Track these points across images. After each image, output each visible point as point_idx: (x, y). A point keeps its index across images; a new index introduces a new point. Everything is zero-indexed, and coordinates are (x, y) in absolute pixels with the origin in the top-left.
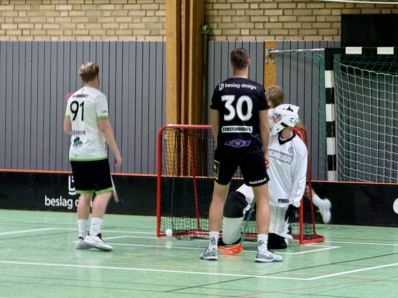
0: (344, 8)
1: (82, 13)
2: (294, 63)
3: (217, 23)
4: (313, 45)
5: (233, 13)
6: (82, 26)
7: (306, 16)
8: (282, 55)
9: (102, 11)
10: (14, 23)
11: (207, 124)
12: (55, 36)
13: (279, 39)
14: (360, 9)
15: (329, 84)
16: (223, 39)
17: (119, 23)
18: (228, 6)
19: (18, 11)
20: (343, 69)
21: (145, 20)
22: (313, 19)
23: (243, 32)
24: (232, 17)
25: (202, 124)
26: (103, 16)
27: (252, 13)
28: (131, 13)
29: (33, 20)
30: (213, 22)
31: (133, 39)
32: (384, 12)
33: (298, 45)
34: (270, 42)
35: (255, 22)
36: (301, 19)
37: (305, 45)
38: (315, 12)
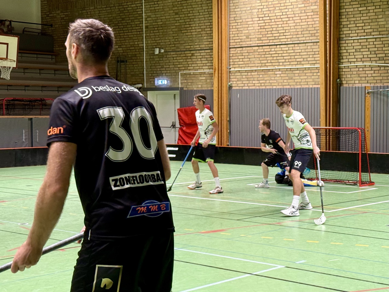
1: (286, 75)
2: (379, 96)
3: (344, 78)
5: (351, 73)
6: (286, 81)
7: (384, 73)
8: (373, 93)
9: (294, 74)
10: (258, 80)
11: (340, 127)
12: (275, 86)
13: (372, 85)
16: (347, 85)
17: (302, 79)
18: (349, 70)
19: (259, 75)
21: (313, 77)
23: (356, 82)
24: (351, 75)
25: (337, 127)
26: (295, 76)
27: (360, 73)
28: (307, 74)
29: (265, 79)
30: (342, 78)
31: (307, 86)
33: (381, 87)
34: (368, 87)
35: (361, 77)
36: (382, 75)
37: (384, 87)
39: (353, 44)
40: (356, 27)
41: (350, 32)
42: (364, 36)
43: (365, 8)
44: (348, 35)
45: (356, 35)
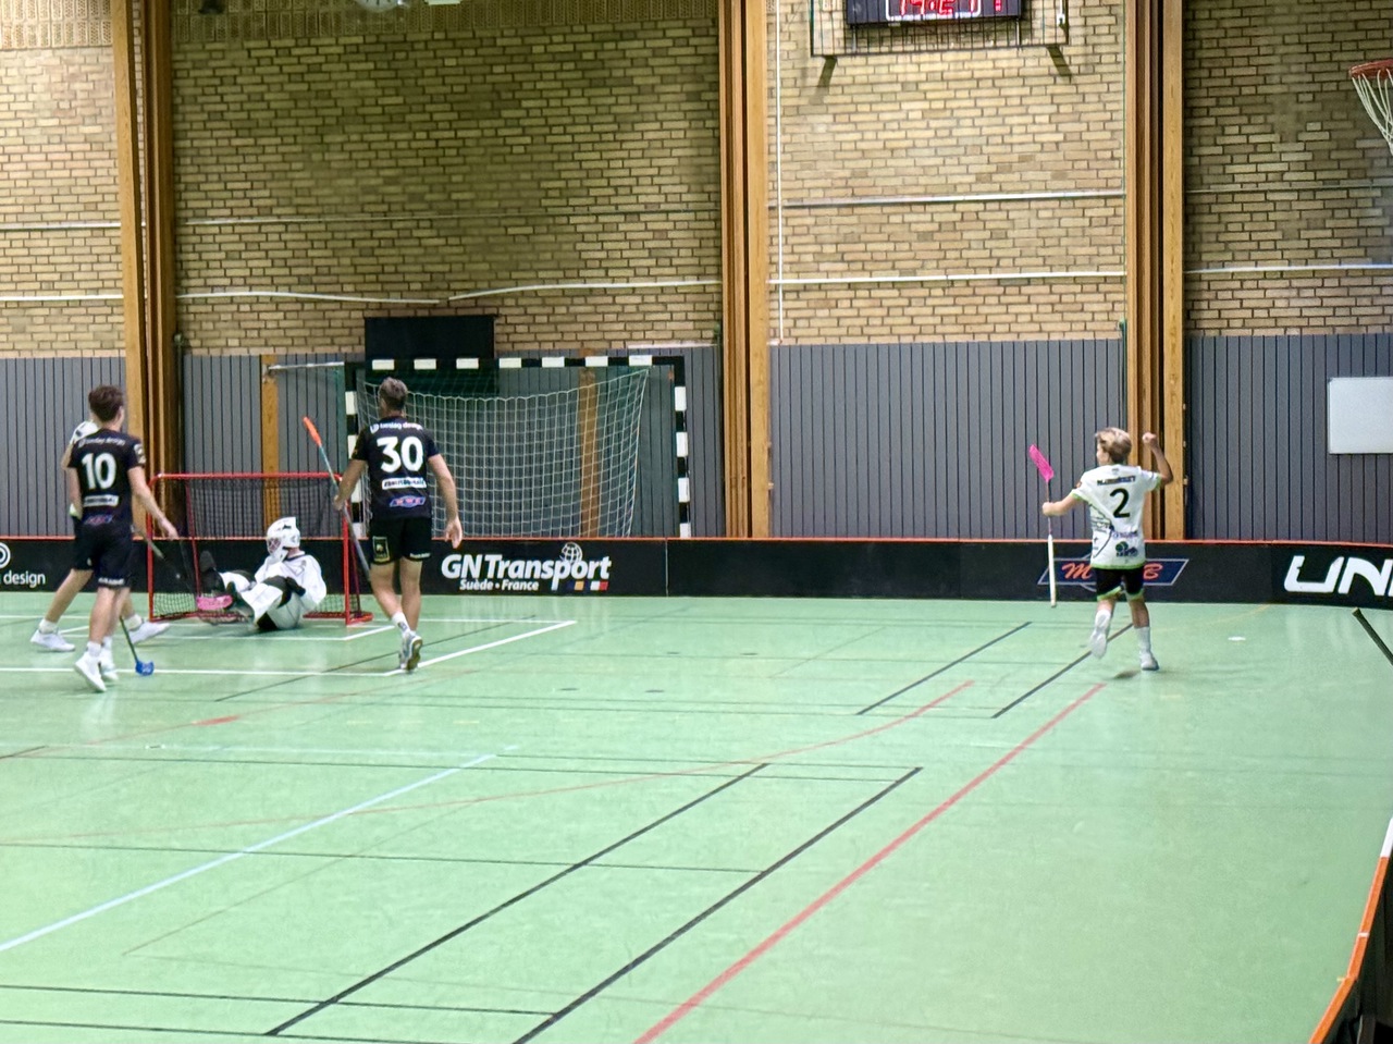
0: (367, 309)
2: (302, 382)
3: (195, 331)
4: (327, 358)
5: (216, 317)
7: (316, 319)
8: (286, 373)
9: (32, 316)
13: (281, 351)
14: (389, 310)
15: (351, 409)
16: (204, 352)
17: (57, 333)
18: (209, 308)
20: (369, 389)
21: (92, 327)
22: (326, 324)
23: (232, 342)
24: (214, 322)
26: (33, 324)
27: (242, 316)
28: (74, 320)
30: (188, 330)
31: (77, 354)
32: (421, 313)
33: (307, 359)
34: (268, 356)
35: (246, 330)
36: (311, 324)
37: (316, 359)
38: (328, 314)
39: (218, 239)
40: (226, 189)
41: (208, 204)
42: (251, 217)
43: (251, 141)
44: (202, 212)
45: (227, 212)
